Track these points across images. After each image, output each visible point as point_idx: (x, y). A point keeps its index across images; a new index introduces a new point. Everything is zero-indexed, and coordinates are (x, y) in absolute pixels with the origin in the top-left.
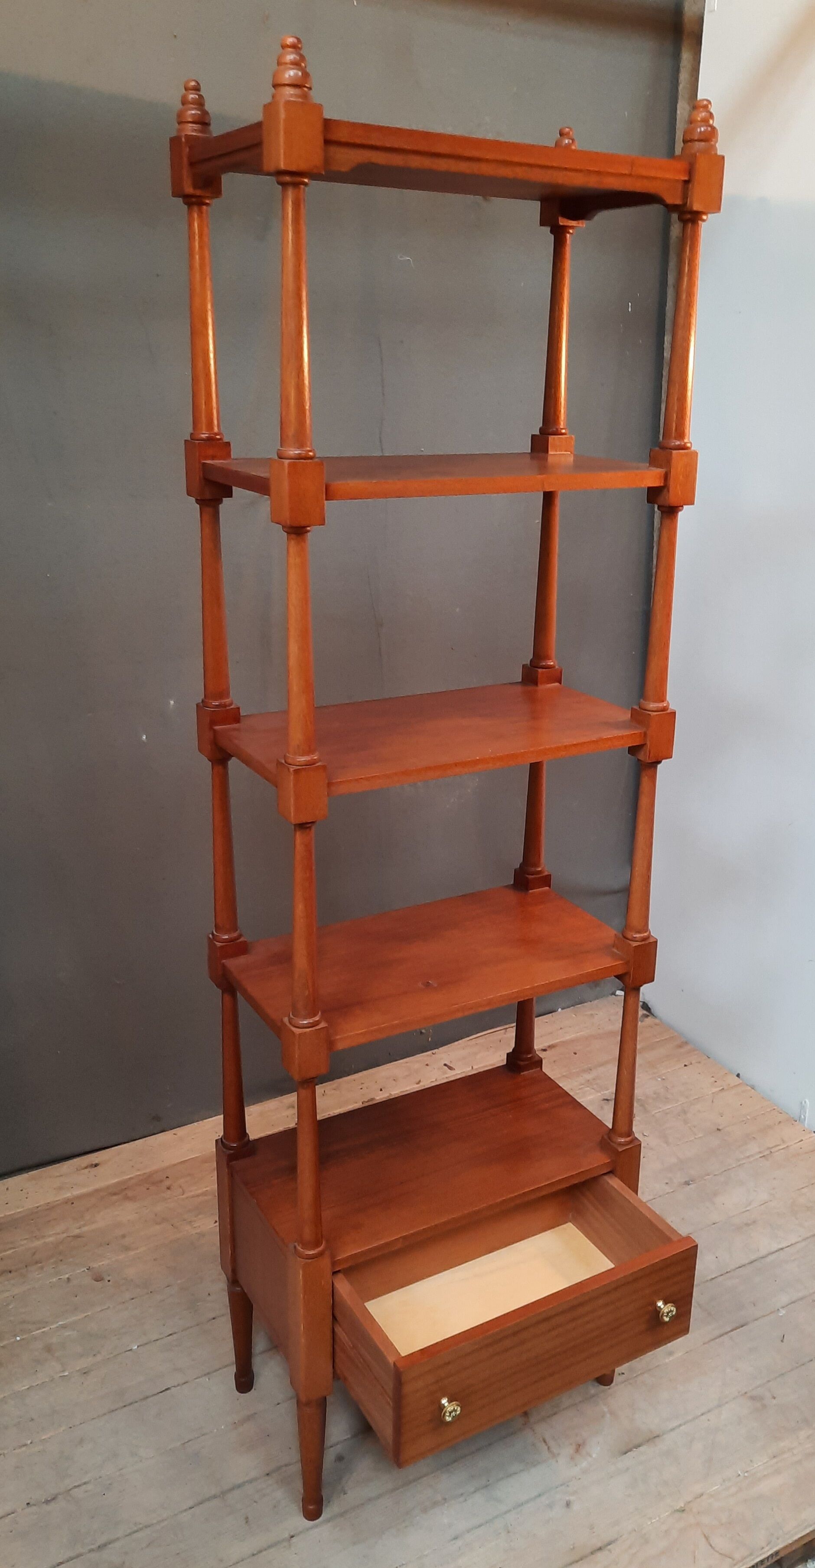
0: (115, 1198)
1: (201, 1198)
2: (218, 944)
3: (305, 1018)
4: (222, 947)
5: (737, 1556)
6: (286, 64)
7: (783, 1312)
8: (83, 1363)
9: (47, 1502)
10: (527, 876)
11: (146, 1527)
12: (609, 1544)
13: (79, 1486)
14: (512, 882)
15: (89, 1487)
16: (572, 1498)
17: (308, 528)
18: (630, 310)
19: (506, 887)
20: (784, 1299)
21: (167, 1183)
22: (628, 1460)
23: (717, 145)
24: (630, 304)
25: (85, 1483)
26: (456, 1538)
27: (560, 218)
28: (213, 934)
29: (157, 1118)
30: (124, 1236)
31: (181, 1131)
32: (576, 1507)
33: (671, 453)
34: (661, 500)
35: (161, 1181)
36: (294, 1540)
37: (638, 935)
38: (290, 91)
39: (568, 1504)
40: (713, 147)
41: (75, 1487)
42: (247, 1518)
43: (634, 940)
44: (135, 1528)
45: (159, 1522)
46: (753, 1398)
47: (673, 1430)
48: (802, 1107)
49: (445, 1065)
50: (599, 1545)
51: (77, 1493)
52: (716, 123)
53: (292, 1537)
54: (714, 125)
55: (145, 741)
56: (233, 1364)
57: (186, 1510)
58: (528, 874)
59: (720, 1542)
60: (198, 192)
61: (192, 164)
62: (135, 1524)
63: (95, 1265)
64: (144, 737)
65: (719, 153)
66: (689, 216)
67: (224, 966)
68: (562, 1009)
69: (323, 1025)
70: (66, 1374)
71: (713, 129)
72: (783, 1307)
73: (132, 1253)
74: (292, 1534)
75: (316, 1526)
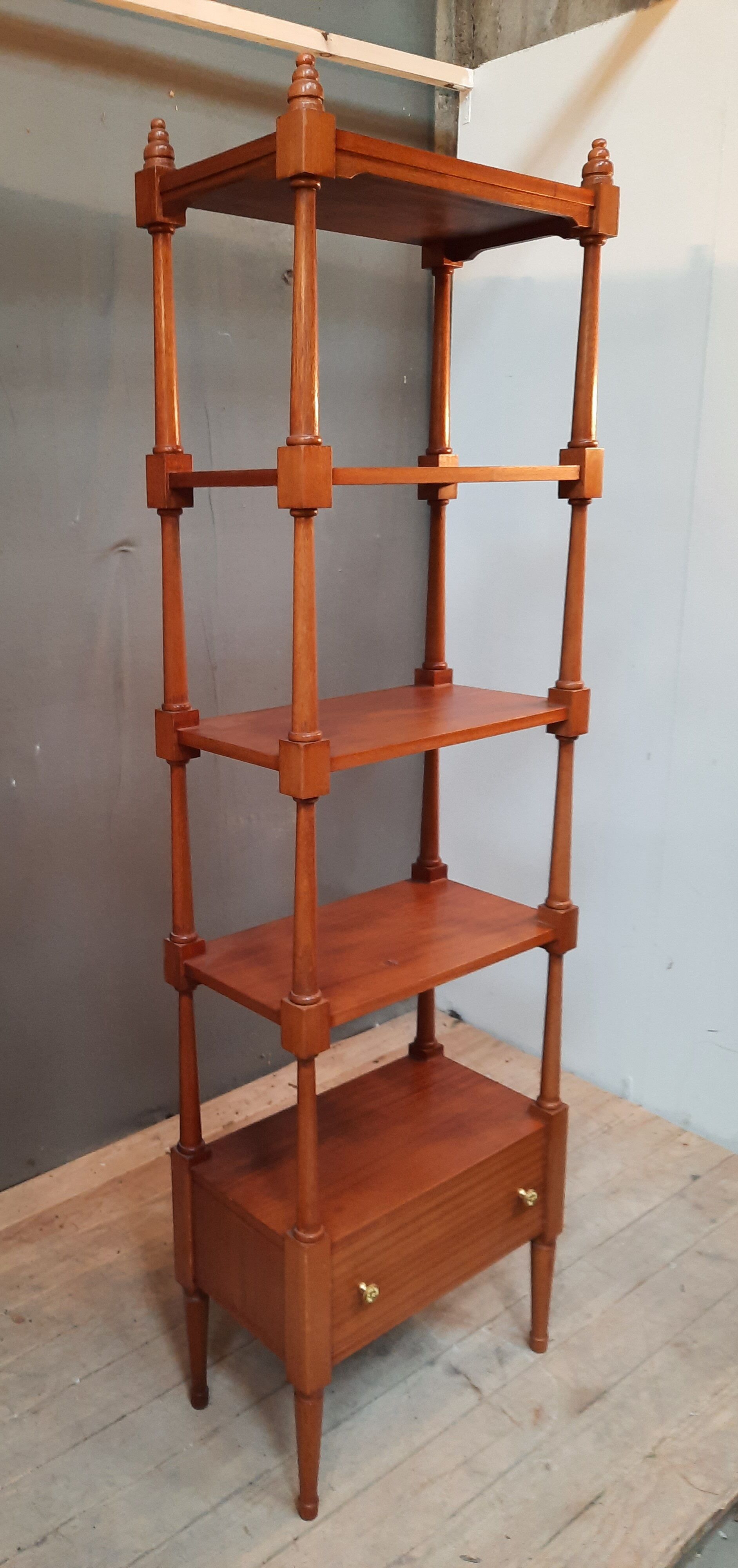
0: (11, 1242)
1: (98, 1232)
2: (180, 945)
3: (309, 995)
4: (183, 947)
5: (718, 1491)
6: (302, 77)
7: (674, 1266)
8: (30, 1403)
9: (37, 1544)
10: (428, 868)
11: (147, 1553)
12: (598, 1497)
13: (66, 1523)
14: (410, 877)
15: (76, 1522)
16: (549, 1461)
17: (316, 512)
18: (405, 382)
19: (406, 880)
20: (670, 1254)
21: (57, 1222)
22: (585, 1419)
23: (613, 177)
24: (405, 377)
25: (70, 1519)
26: (454, 1515)
27: (444, 259)
28: (171, 936)
29: (31, 1163)
30: (31, 1277)
31: (56, 1173)
32: (555, 1468)
33: (584, 451)
34: (575, 495)
35: (52, 1221)
36: (298, 1542)
37: (561, 904)
38: (308, 101)
39: (547, 1467)
40: (610, 180)
41: (62, 1525)
42: (246, 1528)
43: (560, 908)
44: (137, 1556)
45: (158, 1547)
46: (677, 1345)
47: (615, 1384)
48: (625, 1084)
49: (290, 1085)
50: (590, 1500)
51: (63, 1531)
52: (611, 159)
53: (296, 1539)
54: (610, 160)
55: (15, 786)
56: (180, 1384)
57: (182, 1530)
58: (428, 867)
59: (699, 1480)
60: (166, 220)
61: (162, 194)
62: (136, 1552)
63: (11, 1308)
64: (14, 782)
65: (615, 184)
66: (591, 239)
67: (187, 967)
68: (380, 1024)
69: (323, 1001)
70: (16, 1416)
71: (610, 163)
72: (673, 1261)
73: (44, 1292)
74: (296, 1536)
75: (316, 1526)
